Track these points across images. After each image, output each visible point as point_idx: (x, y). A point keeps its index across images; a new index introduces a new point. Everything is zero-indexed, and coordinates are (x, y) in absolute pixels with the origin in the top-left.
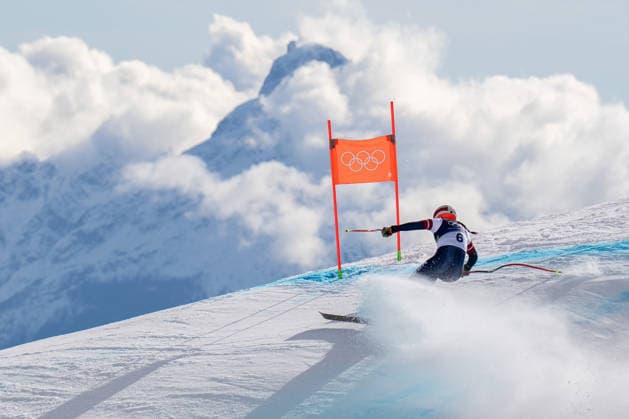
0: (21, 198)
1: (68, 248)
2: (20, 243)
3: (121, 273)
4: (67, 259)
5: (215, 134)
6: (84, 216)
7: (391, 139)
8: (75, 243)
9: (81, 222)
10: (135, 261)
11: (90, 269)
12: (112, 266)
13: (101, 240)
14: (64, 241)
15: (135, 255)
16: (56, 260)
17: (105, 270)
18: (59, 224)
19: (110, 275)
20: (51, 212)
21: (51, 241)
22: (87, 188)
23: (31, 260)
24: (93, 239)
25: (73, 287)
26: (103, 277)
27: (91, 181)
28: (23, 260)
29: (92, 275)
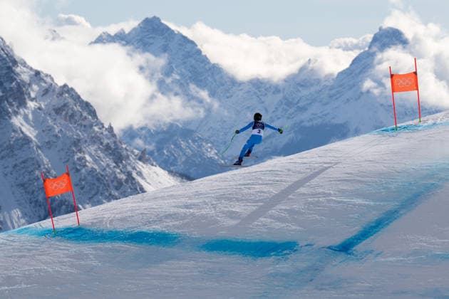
0: (274, 93)
1: (293, 113)
2: (274, 112)
3: (315, 122)
4: (293, 117)
5: (351, 65)
6: (299, 101)
7: (415, 73)
8: (296, 111)
9: (298, 102)
10: (320, 117)
11: (302, 121)
12: (311, 120)
13: (306, 109)
14: (292, 110)
15: (320, 115)
16: (288, 118)
17: (309, 121)
18: (289, 104)
19: (311, 123)
20: (286, 99)
21: (286, 110)
22: (300, 89)
23: (279, 118)
24: (303, 109)
25: (296, 129)
26: (308, 124)
27: (302, 86)
28: (276, 119)
29: (303, 124)
